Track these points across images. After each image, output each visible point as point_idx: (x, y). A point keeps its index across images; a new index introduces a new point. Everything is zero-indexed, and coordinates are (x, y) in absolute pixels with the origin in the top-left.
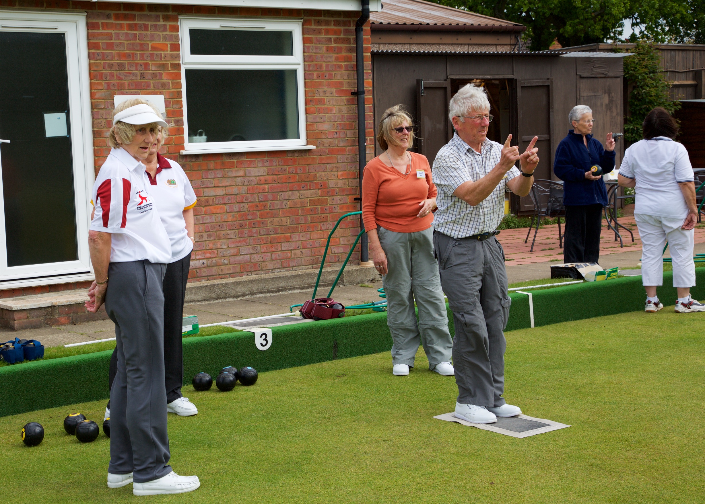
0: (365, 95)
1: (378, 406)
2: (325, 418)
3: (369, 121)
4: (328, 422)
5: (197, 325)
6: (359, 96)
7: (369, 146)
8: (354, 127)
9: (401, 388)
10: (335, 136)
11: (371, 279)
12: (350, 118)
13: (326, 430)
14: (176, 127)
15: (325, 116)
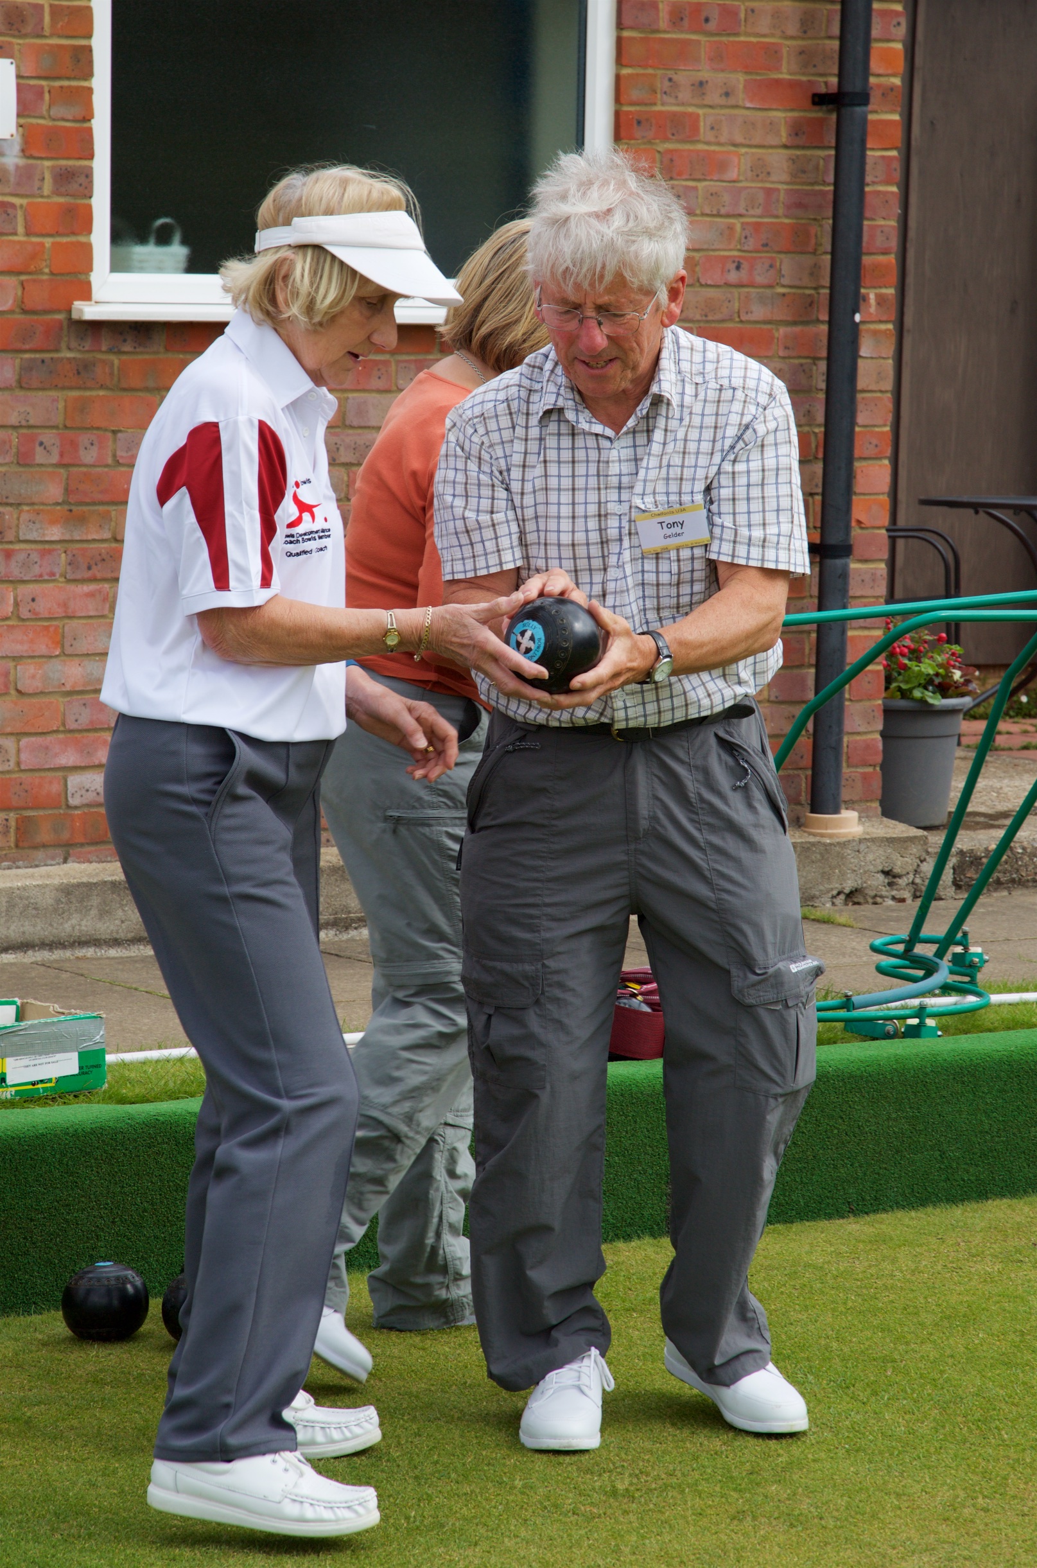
0: (870, 107)
1: (841, 1453)
2: (614, 1493)
3: (882, 222)
4: (626, 1512)
5: (101, 1053)
6: (846, 111)
7: (872, 327)
8: (813, 241)
9: (947, 1380)
10: (733, 276)
11: (848, 886)
12: (800, 205)
13: (617, 1551)
14: (61, 200)
15: (696, 188)
